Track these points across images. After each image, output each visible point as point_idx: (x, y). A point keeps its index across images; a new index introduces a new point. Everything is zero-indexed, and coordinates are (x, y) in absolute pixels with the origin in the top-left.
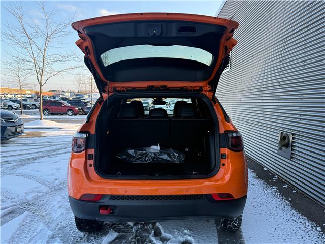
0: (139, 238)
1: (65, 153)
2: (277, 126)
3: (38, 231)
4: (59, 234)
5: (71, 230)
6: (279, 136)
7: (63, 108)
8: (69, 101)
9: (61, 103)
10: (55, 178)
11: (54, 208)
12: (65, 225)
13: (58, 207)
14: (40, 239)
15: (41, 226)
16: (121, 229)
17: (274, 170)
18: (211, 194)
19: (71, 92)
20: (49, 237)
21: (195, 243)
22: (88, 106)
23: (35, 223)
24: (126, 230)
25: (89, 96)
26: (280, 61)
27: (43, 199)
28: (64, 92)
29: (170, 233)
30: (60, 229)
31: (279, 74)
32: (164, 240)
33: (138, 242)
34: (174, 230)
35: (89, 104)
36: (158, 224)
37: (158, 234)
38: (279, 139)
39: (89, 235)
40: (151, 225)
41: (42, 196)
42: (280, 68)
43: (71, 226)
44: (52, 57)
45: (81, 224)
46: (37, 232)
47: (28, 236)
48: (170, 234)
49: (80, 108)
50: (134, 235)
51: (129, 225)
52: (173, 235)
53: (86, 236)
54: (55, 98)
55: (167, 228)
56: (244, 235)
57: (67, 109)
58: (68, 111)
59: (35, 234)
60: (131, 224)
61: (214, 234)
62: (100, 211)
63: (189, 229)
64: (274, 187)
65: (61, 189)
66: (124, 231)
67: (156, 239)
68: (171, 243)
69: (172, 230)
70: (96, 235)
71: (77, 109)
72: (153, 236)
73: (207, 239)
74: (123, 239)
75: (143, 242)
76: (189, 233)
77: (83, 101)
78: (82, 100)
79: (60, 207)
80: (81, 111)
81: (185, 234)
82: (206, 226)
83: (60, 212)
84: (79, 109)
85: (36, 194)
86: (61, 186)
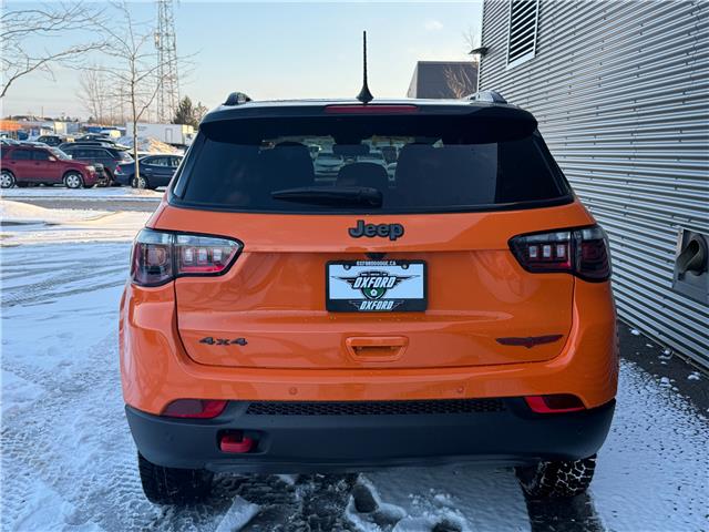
0: (315, 515)
1: (75, 292)
2: (674, 215)
3: (35, 502)
4: (92, 511)
5: (125, 499)
6: (679, 240)
7: (52, 167)
8: (67, 147)
9: (47, 153)
10: (59, 360)
11: (68, 441)
12: (107, 488)
13: (78, 439)
14: (43, 524)
15: (40, 489)
16: (264, 493)
17: (661, 333)
18: (523, 397)
19: (68, 120)
20: (66, 520)
21: (470, 527)
22: (124, 162)
23: (22, 484)
24: (278, 495)
25: (123, 133)
26: (688, 32)
27: (34, 419)
28: (49, 120)
29: (398, 502)
30: (93, 498)
31: (683, 67)
32: (384, 521)
33: (314, 526)
34: (407, 493)
35: (126, 154)
36: (362, 480)
37: (364, 506)
38: (678, 249)
39: (176, 513)
40: (342, 483)
41: (31, 409)
42: (687, 51)
43: (122, 488)
44: (20, 17)
45: (157, 482)
46: (31, 507)
47: (9, 518)
48: (399, 505)
49: (101, 166)
50: (300, 509)
51: (283, 484)
52: (407, 507)
53: (170, 514)
54: (24, 137)
55: (389, 489)
56: (597, 505)
57: (63, 169)
58: (67, 174)
59: (26, 511)
60: (288, 479)
61: (517, 504)
62: (223, 445)
63: (446, 491)
64: (664, 379)
65: (79, 389)
66: (271, 501)
67: (362, 519)
68: (404, 527)
69: (402, 495)
70: (197, 513)
71: (92, 168)
72: (352, 512)
73: (500, 519)
74: (273, 520)
75: (327, 529)
76: (450, 502)
77: (109, 146)
78: (104, 145)
79: (85, 439)
80: (105, 174)
81: (440, 506)
82: (492, 484)
83: (87, 452)
84: (98, 170)
85: (13, 404)
86: (78, 383)
